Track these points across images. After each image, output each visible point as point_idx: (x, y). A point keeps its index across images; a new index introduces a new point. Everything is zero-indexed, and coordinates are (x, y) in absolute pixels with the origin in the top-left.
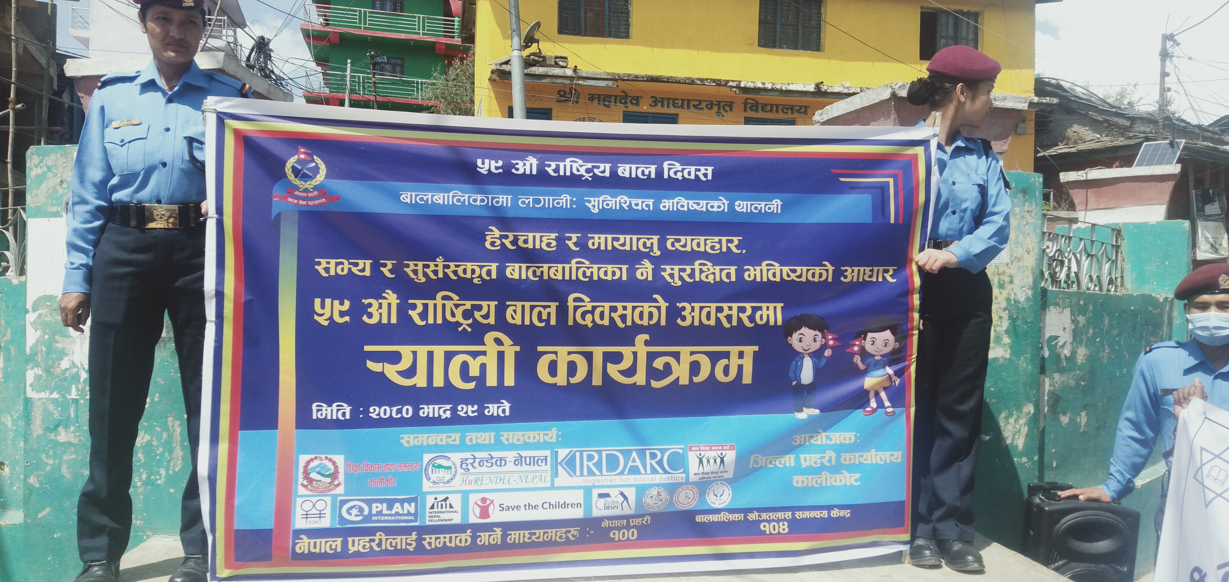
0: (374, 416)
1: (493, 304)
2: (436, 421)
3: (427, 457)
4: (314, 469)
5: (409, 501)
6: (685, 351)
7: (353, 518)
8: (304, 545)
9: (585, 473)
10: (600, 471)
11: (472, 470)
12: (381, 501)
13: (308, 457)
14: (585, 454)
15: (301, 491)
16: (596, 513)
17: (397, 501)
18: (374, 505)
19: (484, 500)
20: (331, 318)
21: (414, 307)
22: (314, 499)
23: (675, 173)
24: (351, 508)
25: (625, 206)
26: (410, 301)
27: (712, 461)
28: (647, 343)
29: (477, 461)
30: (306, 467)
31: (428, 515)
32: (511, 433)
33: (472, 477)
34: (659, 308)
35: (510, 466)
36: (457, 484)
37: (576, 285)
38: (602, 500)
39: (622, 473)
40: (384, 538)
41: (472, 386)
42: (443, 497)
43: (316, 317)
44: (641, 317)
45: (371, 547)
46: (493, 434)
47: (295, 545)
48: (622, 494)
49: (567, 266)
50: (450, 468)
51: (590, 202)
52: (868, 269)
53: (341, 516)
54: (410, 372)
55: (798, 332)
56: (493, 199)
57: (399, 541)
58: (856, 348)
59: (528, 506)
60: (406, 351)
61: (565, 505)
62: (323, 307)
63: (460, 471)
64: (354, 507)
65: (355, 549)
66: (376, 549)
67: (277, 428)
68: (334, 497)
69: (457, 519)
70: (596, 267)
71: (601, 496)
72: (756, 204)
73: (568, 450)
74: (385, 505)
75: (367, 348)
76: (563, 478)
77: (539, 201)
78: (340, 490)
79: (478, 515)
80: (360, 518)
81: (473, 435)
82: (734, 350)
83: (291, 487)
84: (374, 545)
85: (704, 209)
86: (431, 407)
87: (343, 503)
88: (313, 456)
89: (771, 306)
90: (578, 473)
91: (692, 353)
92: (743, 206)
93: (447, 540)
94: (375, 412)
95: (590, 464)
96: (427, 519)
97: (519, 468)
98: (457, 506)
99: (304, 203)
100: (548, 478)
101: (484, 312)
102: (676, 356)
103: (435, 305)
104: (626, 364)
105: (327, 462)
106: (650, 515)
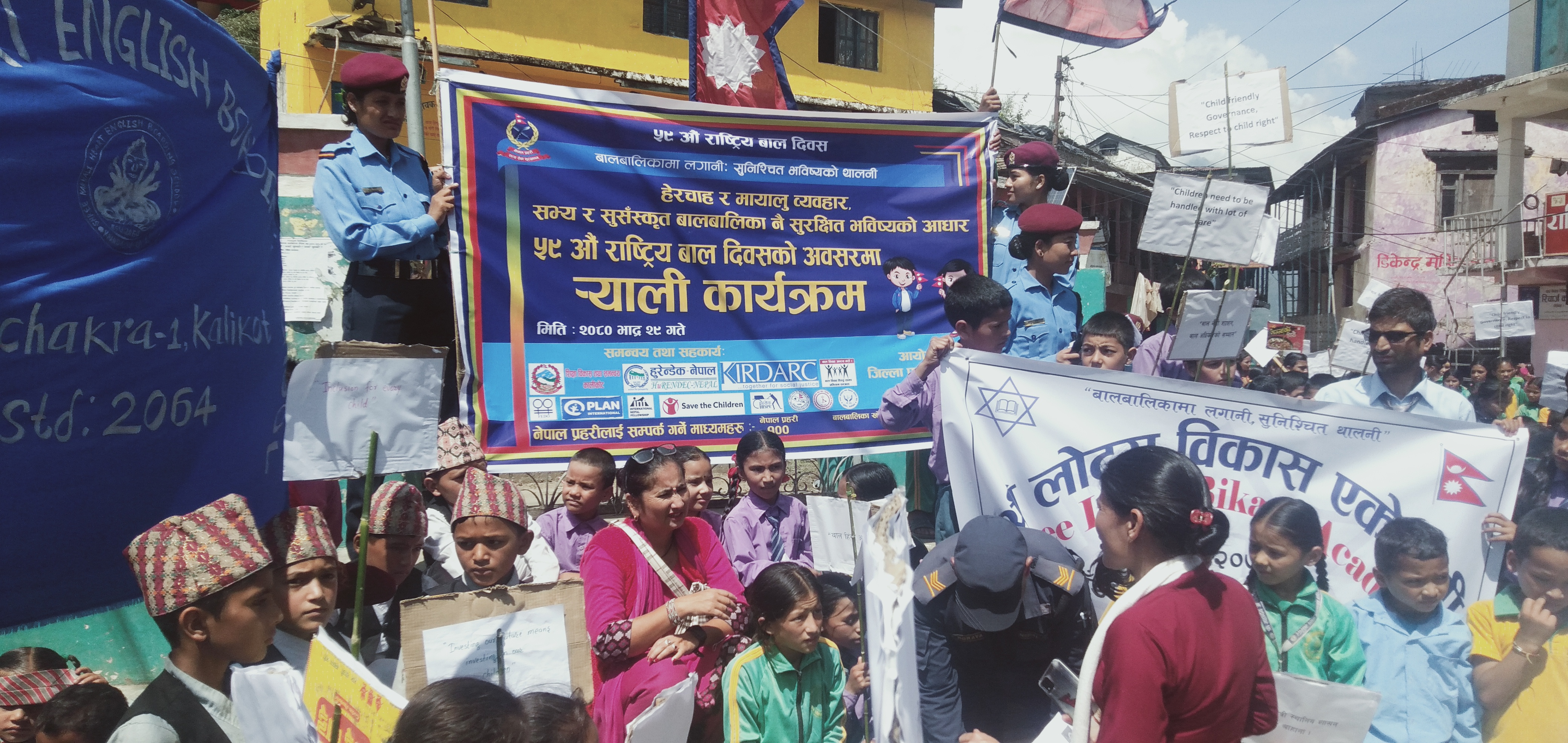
0: (583, 333)
1: (669, 245)
2: (630, 339)
3: (625, 366)
4: (540, 374)
5: (615, 399)
6: (813, 284)
7: (573, 414)
8: (539, 433)
9: (744, 380)
10: (755, 379)
11: (659, 377)
12: (594, 400)
13: (536, 365)
14: (743, 366)
15: (532, 392)
16: (755, 411)
17: (605, 399)
18: (589, 403)
19: (670, 400)
20: (547, 254)
21: (609, 246)
22: (543, 399)
23: (801, 145)
24: (571, 406)
25: (763, 171)
26: (607, 242)
27: (837, 371)
28: (784, 278)
29: (663, 370)
30: (534, 373)
31: (629, 411)
32: (687, 349)
33: (660, 383)
34: (790, 251)
35: (688, 375)
36: (649, 387)
37: (729, 232)
38: (758, 401)
39: (771, 381)
40: (598, 429)
41: (655, 311)
42: (640, 397)
43: (536, 253)
44: (778, 259)
45: (589, 436)
46: (673, 349)
47: (532, 433)
48: (772, 396)
49: (722, 217)
50: (643, 375)
51: (737, 167)
52: (944, 222)
53: (564, 412)
54: (609, 300)
55: (894, 271)
56: (665, 162)
57: (610, 431)
58: (939, 284)
59: (704, 405)
60: (605, 281)
61: (730, 405)
62: (541, 245)
63: (650, 377)
64: (573, 405)
65: (577, 437)
66: (593, 437)
67: (509, 341)
68: (558, 397)
69: (652, 415)
70: (743, 218)
71: (757, 398)
72: (858, 171)
73: (730, 363)
74: (597, 403)
75: (576, 279)
76: (728, 384)
77: (700, 165)
78: (562, 391)
79: (667, 411)
80: (579, 414)
81: (659, 350)
82: (849, 284)
83: (524, 389)
84: (591, 434)
85: (820, 175)
86: (626, 327)
87: (565, 401)
88: (539, 365)
89: (872, 251)
90: (739, 380)
91: (818, 286)
92: (849, 173)
93: (646, 430)
94: (584, 330)
95: (747, 373)
96: (630, 414)
97: (694, 376)
98: (651, 404)
99: (522, 159)
100: (717, 384)
101: (662, 252)
102: (806, 288)
103: (625, 246)
104: (769, 295)
105: (550, 369)
106: (797, 414)
